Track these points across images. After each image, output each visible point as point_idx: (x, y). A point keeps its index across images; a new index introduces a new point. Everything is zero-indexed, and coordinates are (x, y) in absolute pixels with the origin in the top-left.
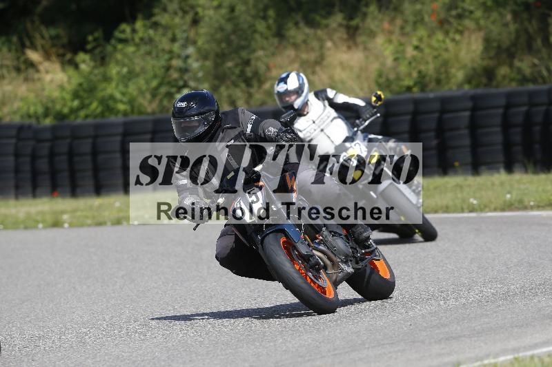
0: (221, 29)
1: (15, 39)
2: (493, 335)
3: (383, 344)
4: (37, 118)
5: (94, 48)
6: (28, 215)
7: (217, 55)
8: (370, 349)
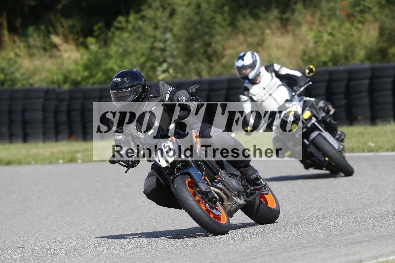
0: (190, 20)
1: (43, 27)
2: (385, 240)
3: (306, 247)
4: (59, 84)
5: (99, 35)
6: (52, 155)
7: (187, 39)
8: (297, 250)
